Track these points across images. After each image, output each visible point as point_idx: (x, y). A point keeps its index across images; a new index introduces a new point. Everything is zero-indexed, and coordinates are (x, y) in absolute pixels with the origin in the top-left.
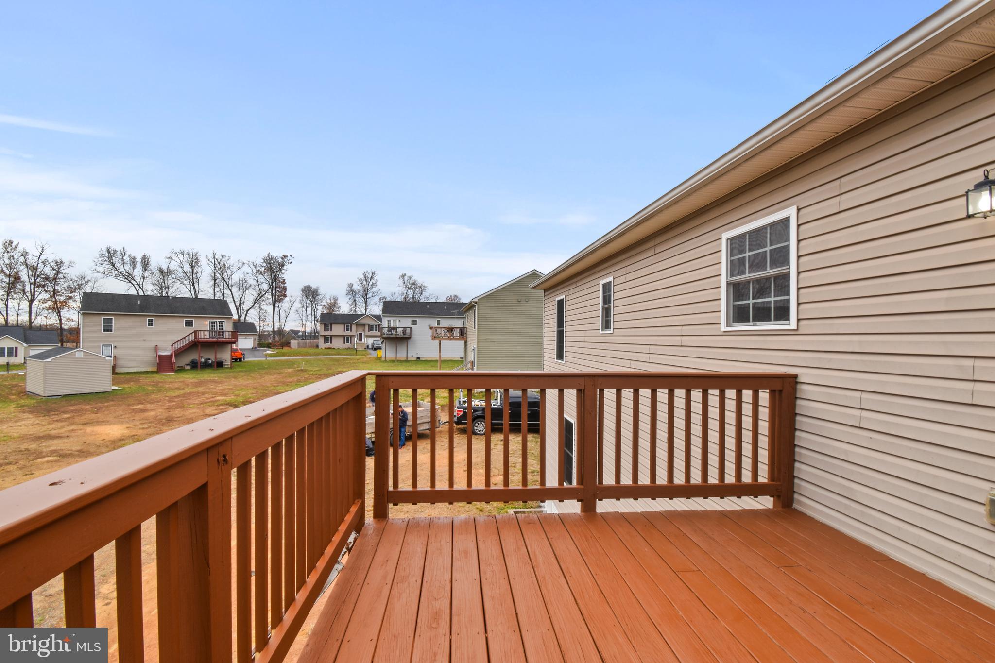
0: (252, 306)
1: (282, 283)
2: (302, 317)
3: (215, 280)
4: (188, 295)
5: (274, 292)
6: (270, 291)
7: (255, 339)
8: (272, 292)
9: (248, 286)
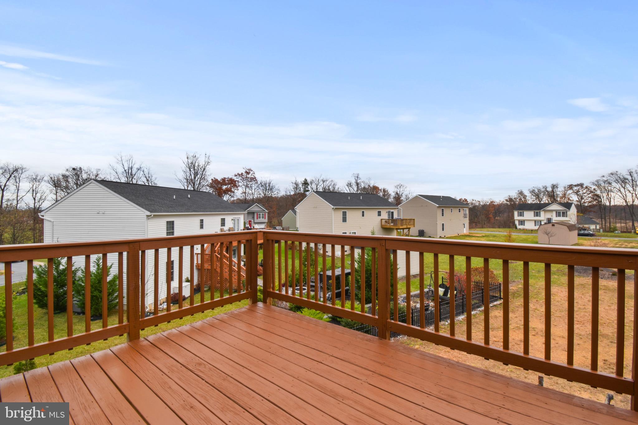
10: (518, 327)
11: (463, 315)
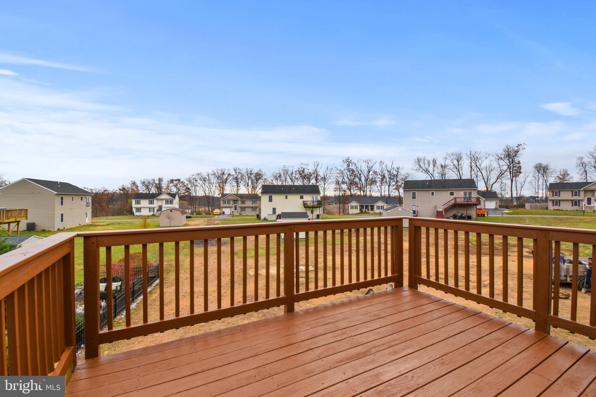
0: (496, 181)
1: (517, 164)
2: (534, 186)
3: (471, 167)
4: (456, 178)
5: (511, 170)
6: (508, 170)
7: (497, 202)
8: (510, 171)
9: (492, 169)
10: (183, 295)
11: (134, 302)
